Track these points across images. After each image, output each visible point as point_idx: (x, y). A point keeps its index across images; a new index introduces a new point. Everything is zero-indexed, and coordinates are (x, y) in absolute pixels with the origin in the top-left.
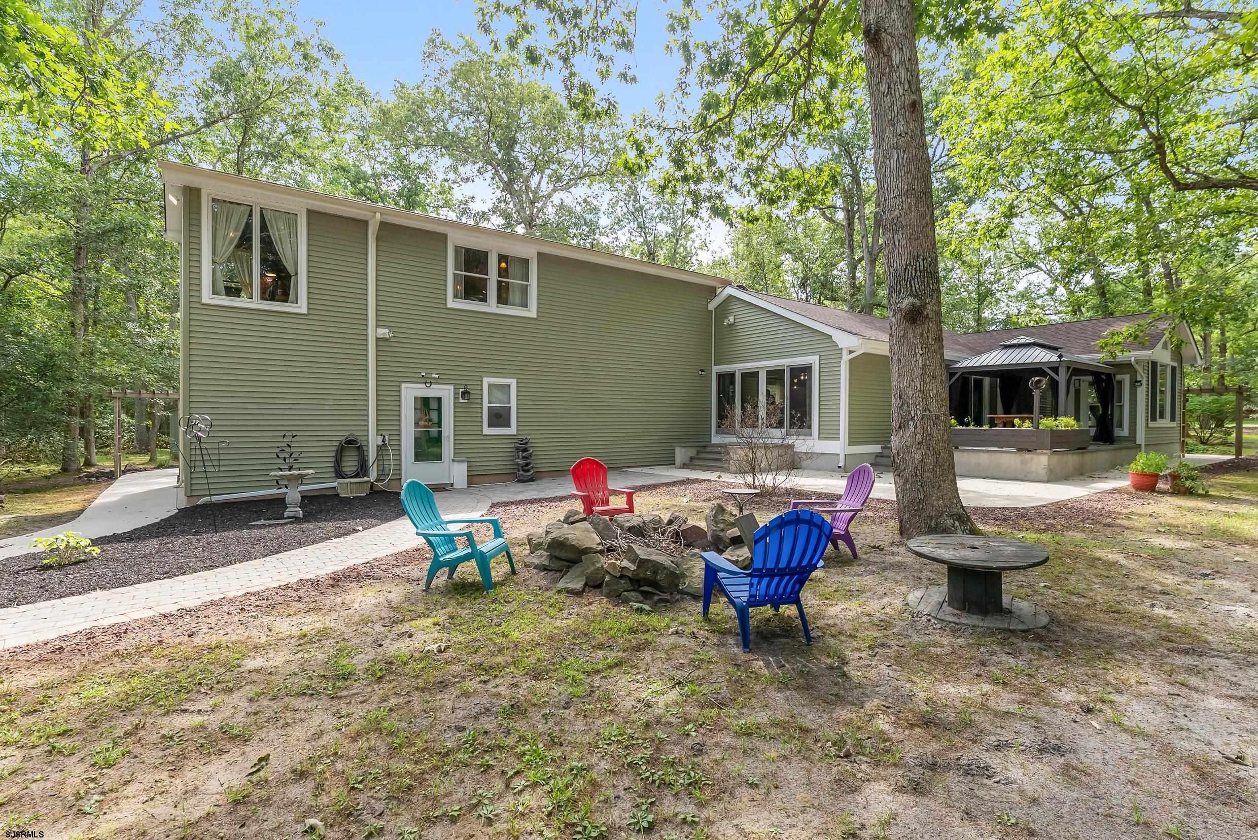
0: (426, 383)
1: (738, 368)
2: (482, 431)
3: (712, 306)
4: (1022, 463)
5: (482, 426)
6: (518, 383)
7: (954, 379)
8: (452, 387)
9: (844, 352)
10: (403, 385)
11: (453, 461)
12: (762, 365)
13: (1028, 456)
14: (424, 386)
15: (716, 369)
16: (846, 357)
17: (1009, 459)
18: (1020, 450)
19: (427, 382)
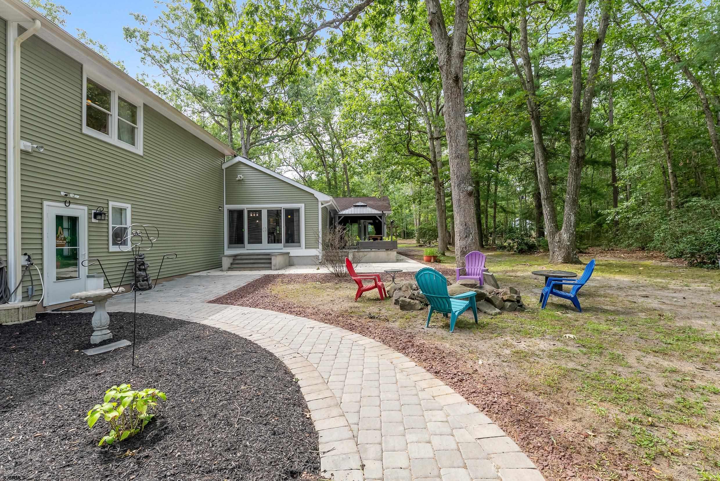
0: (65, 202)
1: (245, 207)
2: (108, 248)
3: (224, 166)
4: (388, 255)
5: (108, 244)
6: (132, 207)
7: (340, 219)
8: (86, 208)
9: (320, 204)
10: (45, 203)
11: (88, 277)
12: (265, 207)
13: (389, 252)
14: (63, 205)
15: (227, 207)
16: (320, 206)
17: (382, 254)
18: (387, 250)
19: (67, 202)
